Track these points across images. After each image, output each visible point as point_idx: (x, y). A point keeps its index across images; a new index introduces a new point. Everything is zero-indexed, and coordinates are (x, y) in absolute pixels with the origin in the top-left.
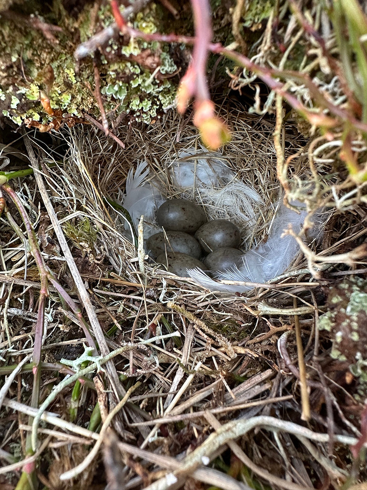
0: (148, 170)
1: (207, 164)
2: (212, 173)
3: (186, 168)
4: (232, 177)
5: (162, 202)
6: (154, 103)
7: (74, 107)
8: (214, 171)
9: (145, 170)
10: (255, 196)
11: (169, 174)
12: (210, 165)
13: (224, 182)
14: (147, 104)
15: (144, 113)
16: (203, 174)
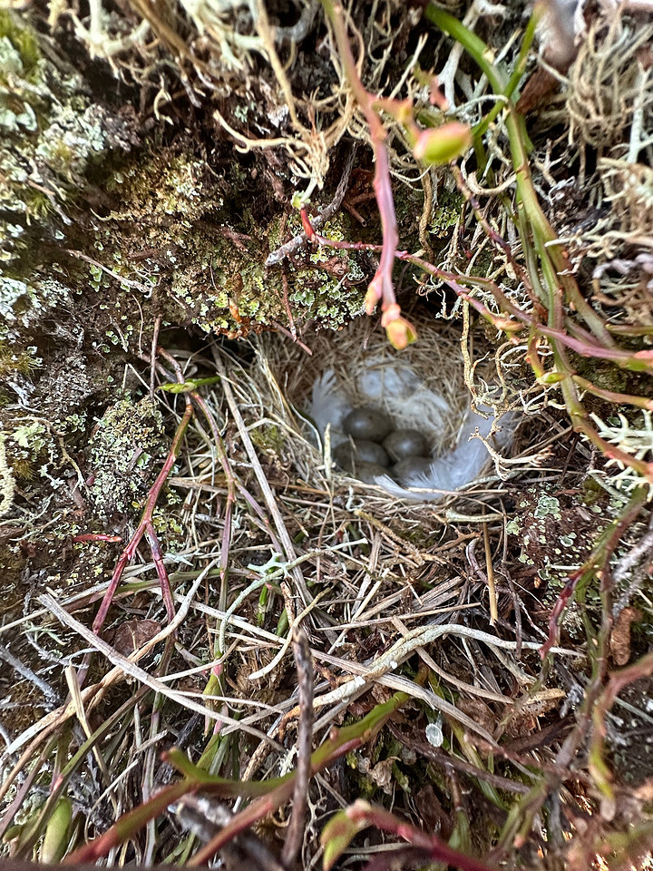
0: (334, 380)
1: (394, 373)
2: (399, 382)
3: (373, 377)
4: (420, 386)
5: (349, 411)
6: (341, 310)
7: (262, 314)
8: (402, 380)
9: (331, 379)
10: (443, 405)
11: (356, 383)
12: (398, 373)
13: (412, 390)
14: (334, 311)
15: (331, 319)
16: (390, 382)
